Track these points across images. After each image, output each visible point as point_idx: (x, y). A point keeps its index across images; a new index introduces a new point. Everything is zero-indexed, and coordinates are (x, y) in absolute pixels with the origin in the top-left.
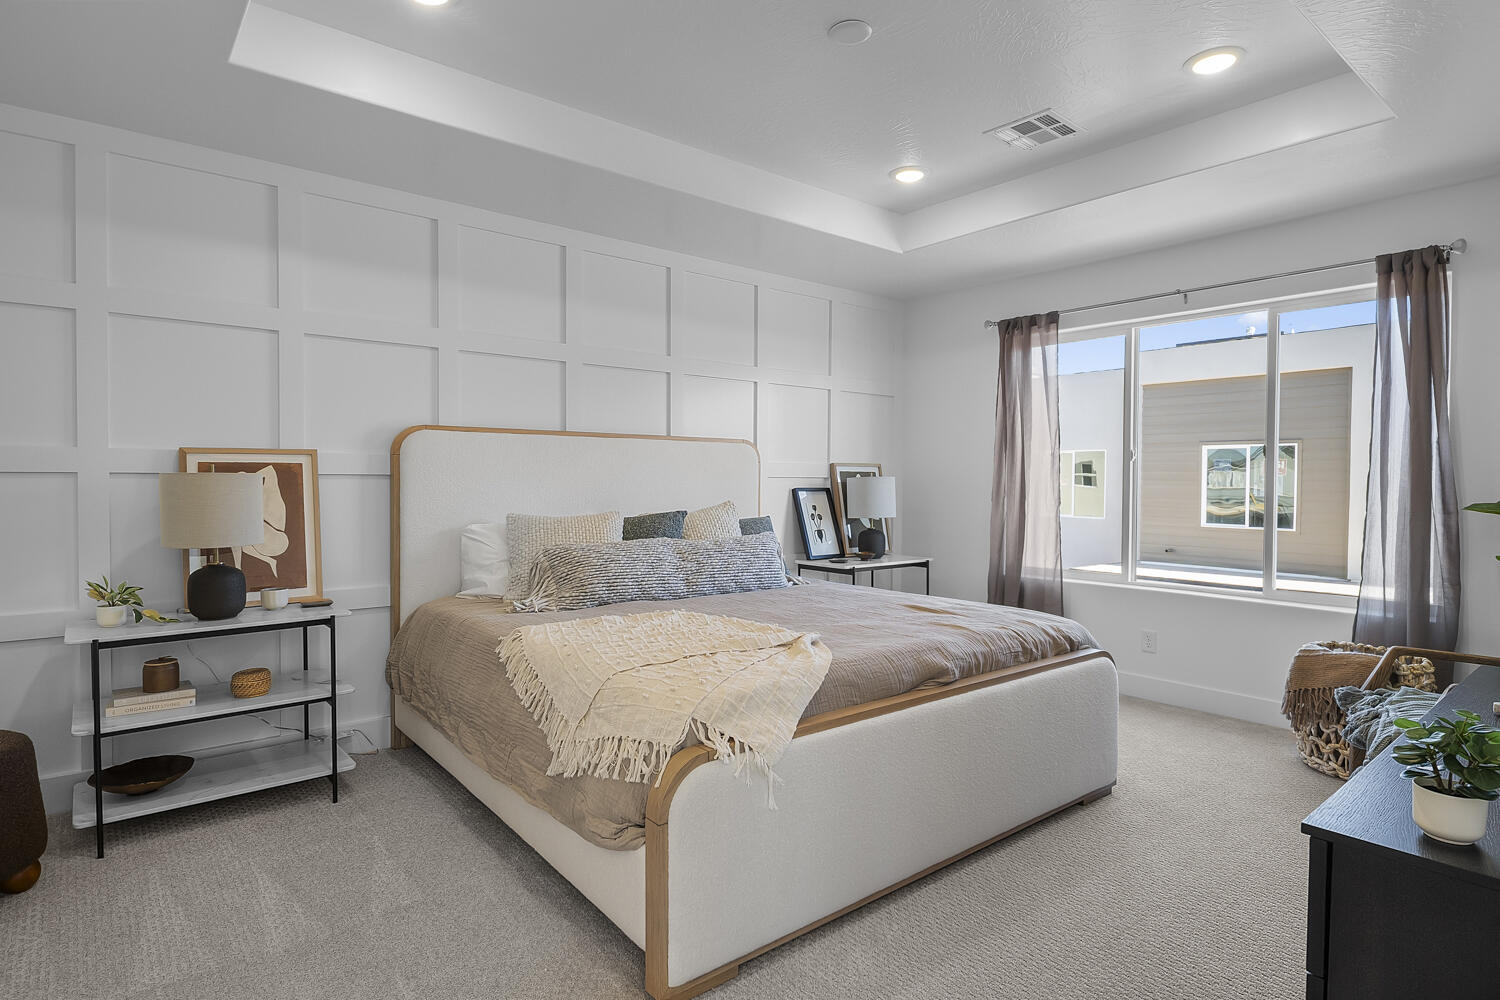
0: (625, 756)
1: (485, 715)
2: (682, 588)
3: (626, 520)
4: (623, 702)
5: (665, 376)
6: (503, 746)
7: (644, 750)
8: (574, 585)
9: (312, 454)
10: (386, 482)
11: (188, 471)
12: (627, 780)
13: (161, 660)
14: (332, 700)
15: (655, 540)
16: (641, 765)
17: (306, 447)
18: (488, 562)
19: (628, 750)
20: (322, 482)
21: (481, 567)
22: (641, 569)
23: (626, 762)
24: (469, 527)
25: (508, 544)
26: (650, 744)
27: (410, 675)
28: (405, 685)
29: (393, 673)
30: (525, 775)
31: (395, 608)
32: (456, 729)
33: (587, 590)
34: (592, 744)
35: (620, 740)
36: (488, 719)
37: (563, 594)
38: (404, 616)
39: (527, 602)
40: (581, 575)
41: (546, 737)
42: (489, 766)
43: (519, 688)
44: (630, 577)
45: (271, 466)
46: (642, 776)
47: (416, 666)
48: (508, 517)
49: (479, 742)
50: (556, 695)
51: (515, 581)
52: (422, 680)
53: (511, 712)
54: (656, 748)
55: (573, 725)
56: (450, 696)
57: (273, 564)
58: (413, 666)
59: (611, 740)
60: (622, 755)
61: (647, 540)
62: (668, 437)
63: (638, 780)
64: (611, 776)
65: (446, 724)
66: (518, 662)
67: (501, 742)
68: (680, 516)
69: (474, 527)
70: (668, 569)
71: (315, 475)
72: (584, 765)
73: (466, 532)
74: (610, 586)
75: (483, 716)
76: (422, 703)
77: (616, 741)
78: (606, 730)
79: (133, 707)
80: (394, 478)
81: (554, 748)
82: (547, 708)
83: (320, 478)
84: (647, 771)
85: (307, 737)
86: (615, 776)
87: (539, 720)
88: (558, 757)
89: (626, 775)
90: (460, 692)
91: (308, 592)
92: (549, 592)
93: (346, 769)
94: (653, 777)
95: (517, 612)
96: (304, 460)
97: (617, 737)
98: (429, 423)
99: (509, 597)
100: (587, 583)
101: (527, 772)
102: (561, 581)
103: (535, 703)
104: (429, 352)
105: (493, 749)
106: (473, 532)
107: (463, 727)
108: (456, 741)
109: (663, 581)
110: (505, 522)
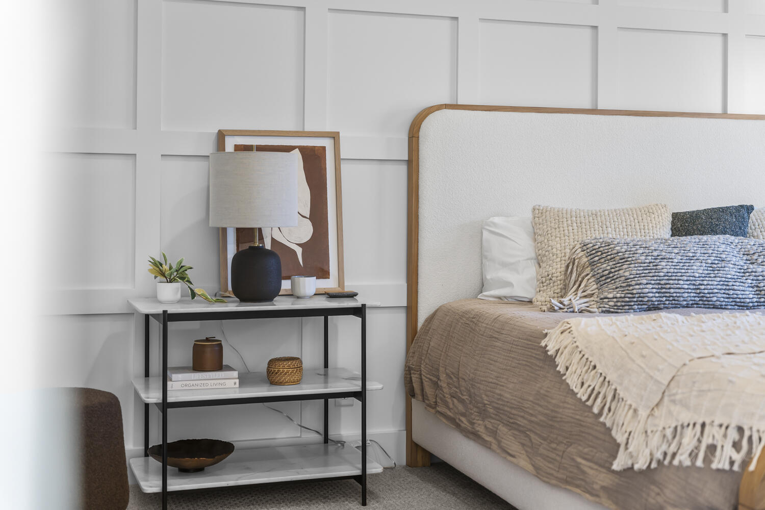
0: (710, 441)
1: (532, 415)
2: (750, 295)
3: (675, 216)
4: (705, 387)
5: (719, 40)
6: (554, 445)
7: (733, 435)
8: (618, 284)
9: (335, 137)
10: (403, 169)
11: (227, 151)
12: (714, 466)
13: (207, 340)
14: (361, 395)
15: (715, 238)
16: (729, 451)
17: (328, 129)
18: (512, 260)
19: (713, 435)
20: (344, 167)
21: (505, 265)
22: (698, 269)
23: (712, 448)
24: (491, 219)
25: (535, 240)
26: (740, 430)
27: (435, 379)
28: (429, 390)
29: (415, 378)
30: (584, 472)
31: (411, 309)
32: (494, 433)
33: (635, 291)
34: (669, 433)
35: (703, 425)
36: (533, 419)
37: (606, 294)
38: (423, 315)
39: (566, 300)
40: (627, 274)
41: (609, 430)
42: (537, 468)
43: (572, 381)
44: (685, 278)
45: (297, 150)
46: (732, 463)
47: (441, 369)
48: (534, 209)
49: (523, 445)
50: (621, 384)
51: (544, 281)
52: (448, 384)
53: (564, 408)
54: (747, 433)
55: (643, 413)
56: (485, 398)
57: (299, 251)
58: (438, 370)
59: (691, 426)
60: (707, 440)
61: (705, 238)
62: (724, 115)
63: (727, 467)
64: (693, 463)
65: (481, 429)
66: (571, 354)
67: (552, 442)
68: (743, 211)
69: (496, 220)
70: (731, 271)
71: (337, 159)
72: (659, 455)
73: (489, 226)
74: (662, 288)
75: (526, 416)
76: (449, 409)
77: (698, 427)
78: (685, 417)
79: (188, 383)
80: (412, 164)
81: (620, 438)
82: (609, 398)
83: (342, 162)
84: (738, 457)
85: (326, 440)
86: (699, 463)
87: (600, 414)
88: (626, 448)
89: (711, 462)
90: (498, 391)
91: (330, 284)
92: (589, 292)
93: (374, 471)
94: (745, 463)
95: (555, 311)
96: (327, 143)
97: (700, 421)
98: (447, 102)
99: (540, 298)
100: (633, 283)
101: (586, 469)
102: (602, 280)
103: (593, 394)
104: (448, 23)
105: (542, 450)
106: (495, 224)
107: (503, 429)
108: (494, 446)
109: (726, 285)
110: (529, 215)
